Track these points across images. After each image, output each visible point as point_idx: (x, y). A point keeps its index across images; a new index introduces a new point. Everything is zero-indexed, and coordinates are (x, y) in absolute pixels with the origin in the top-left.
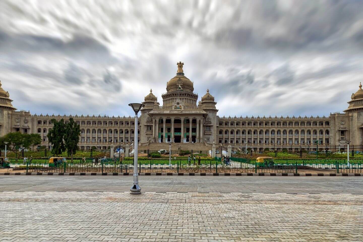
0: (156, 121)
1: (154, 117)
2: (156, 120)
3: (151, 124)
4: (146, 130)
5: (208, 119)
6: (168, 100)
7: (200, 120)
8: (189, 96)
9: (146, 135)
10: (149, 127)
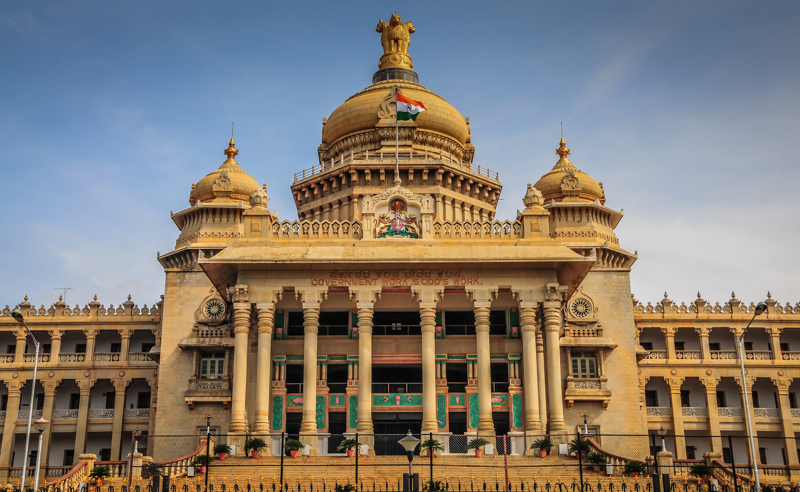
0: (254, 313)
1: (245, 287)
2: (258, 306)
3: (225, 342)
4: (190, 381)
5: (581, 308)
6: (331, 205)
7: (541, 305)
8: (450, 181)
9: (189, 415)
10: (211, 357)
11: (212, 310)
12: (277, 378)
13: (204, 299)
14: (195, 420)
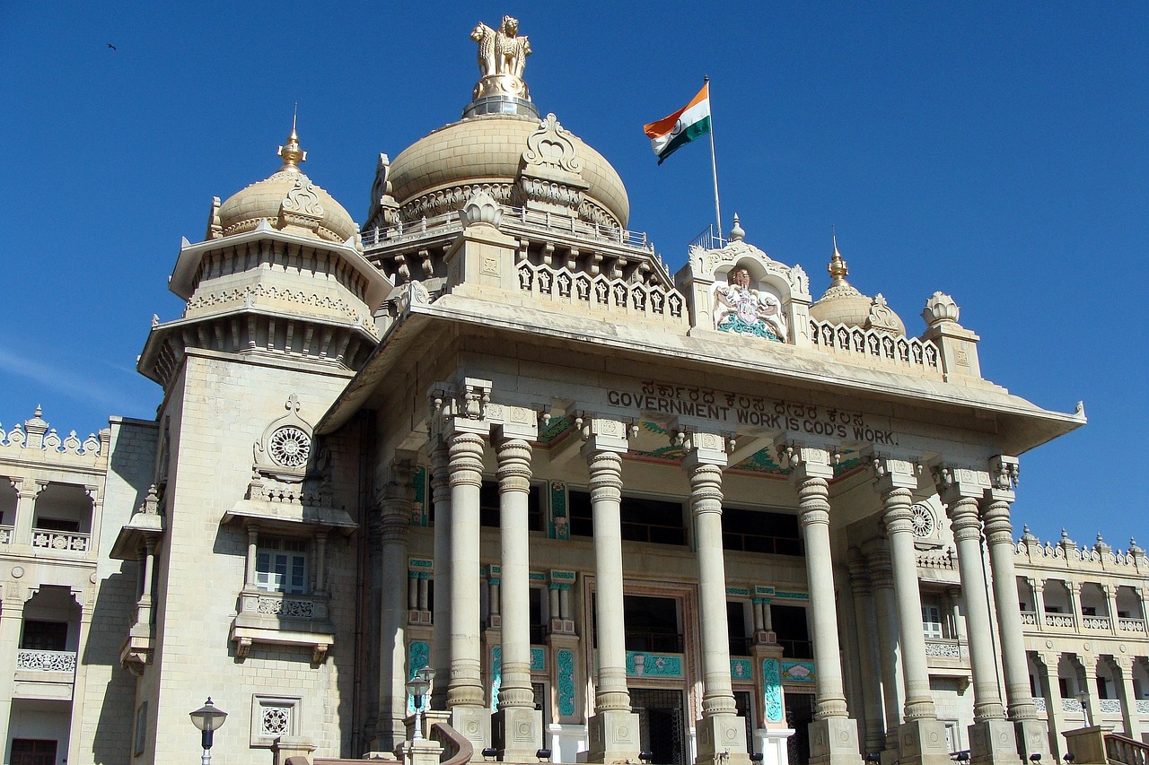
1: (487, 385)
2: (507, 432)
4: (243, 594)
9: (235, 668)
10: (276, 547)
11: (287, 447)
12: (414, 604)
13: (270, 422)
14: (250, 681)
